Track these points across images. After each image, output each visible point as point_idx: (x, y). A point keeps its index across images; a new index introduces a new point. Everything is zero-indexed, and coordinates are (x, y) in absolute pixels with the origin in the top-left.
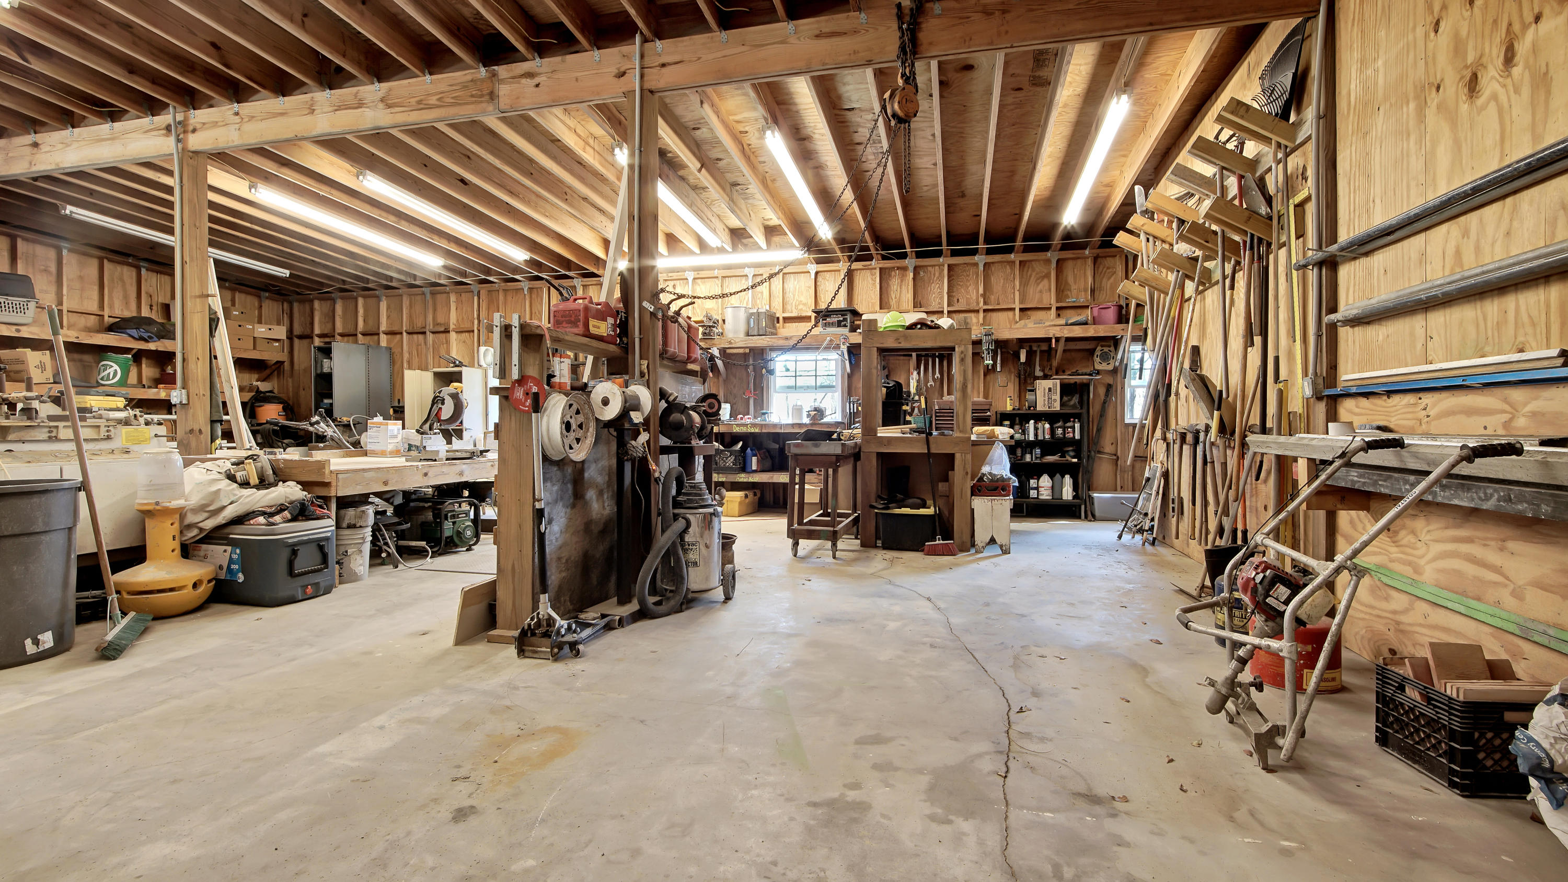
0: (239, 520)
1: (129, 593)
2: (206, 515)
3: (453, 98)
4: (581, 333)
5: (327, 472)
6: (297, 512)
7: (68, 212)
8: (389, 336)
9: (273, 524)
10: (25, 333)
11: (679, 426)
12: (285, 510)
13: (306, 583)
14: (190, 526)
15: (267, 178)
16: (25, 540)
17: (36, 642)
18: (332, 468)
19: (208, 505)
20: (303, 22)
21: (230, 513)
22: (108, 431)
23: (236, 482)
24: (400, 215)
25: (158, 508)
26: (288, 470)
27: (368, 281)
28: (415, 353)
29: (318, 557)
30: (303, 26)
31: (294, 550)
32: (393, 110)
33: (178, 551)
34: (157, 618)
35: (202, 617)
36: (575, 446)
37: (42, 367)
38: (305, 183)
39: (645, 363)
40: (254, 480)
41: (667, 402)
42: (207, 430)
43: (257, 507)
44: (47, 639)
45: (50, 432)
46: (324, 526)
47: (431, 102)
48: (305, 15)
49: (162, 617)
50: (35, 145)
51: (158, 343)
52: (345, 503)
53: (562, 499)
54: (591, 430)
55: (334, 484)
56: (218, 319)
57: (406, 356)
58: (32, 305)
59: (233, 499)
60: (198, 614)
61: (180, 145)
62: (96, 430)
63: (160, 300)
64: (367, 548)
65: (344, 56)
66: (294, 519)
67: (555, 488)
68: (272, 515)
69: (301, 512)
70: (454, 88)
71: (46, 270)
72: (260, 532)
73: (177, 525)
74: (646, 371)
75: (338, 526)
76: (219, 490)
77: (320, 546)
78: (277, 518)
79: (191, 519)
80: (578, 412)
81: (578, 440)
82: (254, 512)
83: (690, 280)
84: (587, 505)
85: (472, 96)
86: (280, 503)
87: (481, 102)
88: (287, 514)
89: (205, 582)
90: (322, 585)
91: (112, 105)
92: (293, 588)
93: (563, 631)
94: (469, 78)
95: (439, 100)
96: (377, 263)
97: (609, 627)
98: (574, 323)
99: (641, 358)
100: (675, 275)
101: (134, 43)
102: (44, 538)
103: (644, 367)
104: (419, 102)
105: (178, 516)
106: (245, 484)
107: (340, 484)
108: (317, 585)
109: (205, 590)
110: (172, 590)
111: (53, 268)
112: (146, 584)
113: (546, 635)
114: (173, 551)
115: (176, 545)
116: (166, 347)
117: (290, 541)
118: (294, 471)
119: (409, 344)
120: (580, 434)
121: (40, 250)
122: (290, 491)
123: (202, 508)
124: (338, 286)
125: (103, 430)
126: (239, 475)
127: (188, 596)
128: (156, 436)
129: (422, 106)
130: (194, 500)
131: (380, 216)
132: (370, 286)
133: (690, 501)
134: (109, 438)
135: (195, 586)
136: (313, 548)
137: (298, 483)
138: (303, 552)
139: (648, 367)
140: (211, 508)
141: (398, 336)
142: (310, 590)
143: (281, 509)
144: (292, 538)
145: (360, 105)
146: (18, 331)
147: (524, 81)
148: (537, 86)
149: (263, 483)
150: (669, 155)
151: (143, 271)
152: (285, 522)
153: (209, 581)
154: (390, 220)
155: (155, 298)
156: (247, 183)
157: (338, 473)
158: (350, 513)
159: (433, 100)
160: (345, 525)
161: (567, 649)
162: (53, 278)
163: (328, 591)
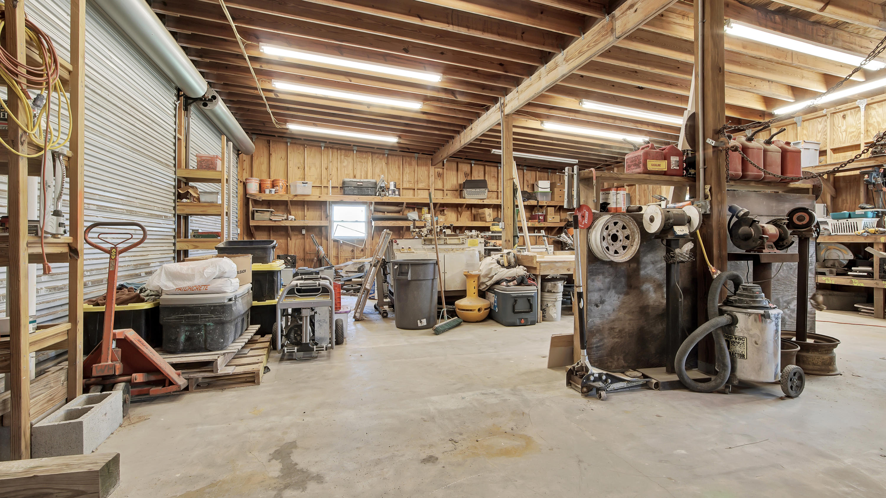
0: (498, 283)
1: (459, 309)
2: (488, 279)
3: (594, 42)
4: (642, 171)
5: (535, 262)
6: (520, 281)
7: (493, 152)
8: (630, 187)
9: (509, 286)
10: (486, 202)
11: (747, 237)
12: (515, 279)
13: (521, 317)
14: (483, 283)
15: (548, 117)
16: (418, 282)
17: (421, 322)
18: (538, 260)
19: (488, 274)
20: (522, 36)
21: (495, 279)
22: (463, 241)
23: (500, 265)
24: (615, 118)
25: (468, 274)
26: (522, 260)
27: (617, 158)
28: (643, 195)
29: (528, 305)
30: (522, 39)
31: (515, 299)
32: (569, 63)
33: (477, 294)
34: (464, 321)
35: (482, 325)
36: (621, 251)
37: (490, 215)
38: (562, 115)
39: (708, 187)
40: (506, 264)
41: (737, 217)
42: (512, 240)
43: (504, 277)
44: (424, 322)
45: (445, 241)
46: (533, 290)
47: (584, 50)
48: (523, 33)
49: (467, 321)
50: (471, 129)
51: (528, 202)
52: (545, 279)
53: (614, 288)
54: (636, 240)
55: (538, 268)
56: (517, 189)
57: (638, 197)
58: (487, 191)
59: (496, 272)
60: (481, 323)
61: (503, 114)
62: (459, 240)
63: (531, 183)
64: (559, 305)
65: (544, 45)
66: (519, 284)
67: (607, 280)
68: (510, 281)
69: (521, 282)
70: (594, 36)
71: (494, 177)
72: (501, 289)
73: (476, 282)
74: (709, 193)
75: (542, 290)
76: (492, 268)
77: (529, 299)
78: (511, 283)
79: (483, 280)
80: (624, 228)
81: (624, 248)
82: (503, 279)
83: (862, 107)
84: (641, 294)
85: (603, 36)
86: (513, 276)
87: (607, 37)
88: (515, 282)
89: (483, 309)
90: (529, 320)
91: (485, 105)
92: (515, 318)
93: (592, 378)
94: (601, 26)
95: (588, 47)
96: (616, 147)
97: (646, 386)
98: (637, 165)
99: (705, 184)
100: (843, 107)
101: (478, 77)
102: (424, 282)
103: (707, 190)
104: (579, 53)
105: (477, 278)
106: (503, 266)
107: (541, 268)
108: (526, 319)
109: (484, 313)
110: (471, 310)
111: (496, 176)
112: (462, 306)
113: (581, 377)
114: (474, 293)
115: (476, 291)
116: (531, 203)
117: (513, 295)
118: (524, 261)
119: (639, 190)
120: (627, 243)
121: (492, 168)
122: (520, 271)
123: (486, 276)
124: (603, 163)
125: (461, 240)
126: (501, 261)
127: (475, 314)
128: (480, 243)
129: (580, 54)
130: (483, 273)
131: (603, 121)
132: (618, 160)
133: (741, 301)
134: (463, 243)
135: (479, 310)
136: (525, 300)
137: (525, 266)
138: (519, 301)
139: (710, 190)
140: (490, 276)
141: (634, 186)
142: (523, 321)
143: (514, 279)
144: (514, 293)
145: (557, 66)
146: (483, 201)
147: (628, 12)
148: (636, 11)
149: (509, 266)
150: (791, 9)
151: (525, 171)
152: (514, 286)
153: (485, 309)
154: (610, 122)
155: (529, 182)
156: (540, 122)
157: (541, 262)
158: (549, 285)
159: (585, 48)
160: (546, 291)
161: (594, 391)
162: (496, 179)
163: (533, 323)
